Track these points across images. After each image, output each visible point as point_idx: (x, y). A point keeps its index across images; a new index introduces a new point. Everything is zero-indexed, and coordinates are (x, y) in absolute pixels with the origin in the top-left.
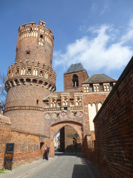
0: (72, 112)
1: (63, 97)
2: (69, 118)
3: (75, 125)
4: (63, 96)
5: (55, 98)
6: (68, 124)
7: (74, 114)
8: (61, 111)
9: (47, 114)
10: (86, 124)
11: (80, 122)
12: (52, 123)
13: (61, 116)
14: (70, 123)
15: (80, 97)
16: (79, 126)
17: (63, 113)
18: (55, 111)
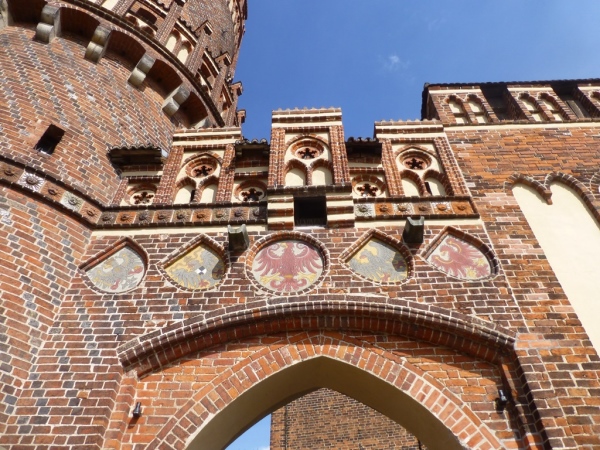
0: (375, 236)
1: (289, 138)
2: (343, 279)
3: (422, 362)
4: (289, 131)
5: (220, 154)
6: (340, 352)
7: (391, 254)
8: (260, 229)
9: (123, 257)
10: (549, 345)
11: (480, 321)
12: (154, 327)
13: (256, 265)
14: (357, 343)
15: (430, 147)
16: (460, 374)
17: (279, 249)
18: (203, 231)
